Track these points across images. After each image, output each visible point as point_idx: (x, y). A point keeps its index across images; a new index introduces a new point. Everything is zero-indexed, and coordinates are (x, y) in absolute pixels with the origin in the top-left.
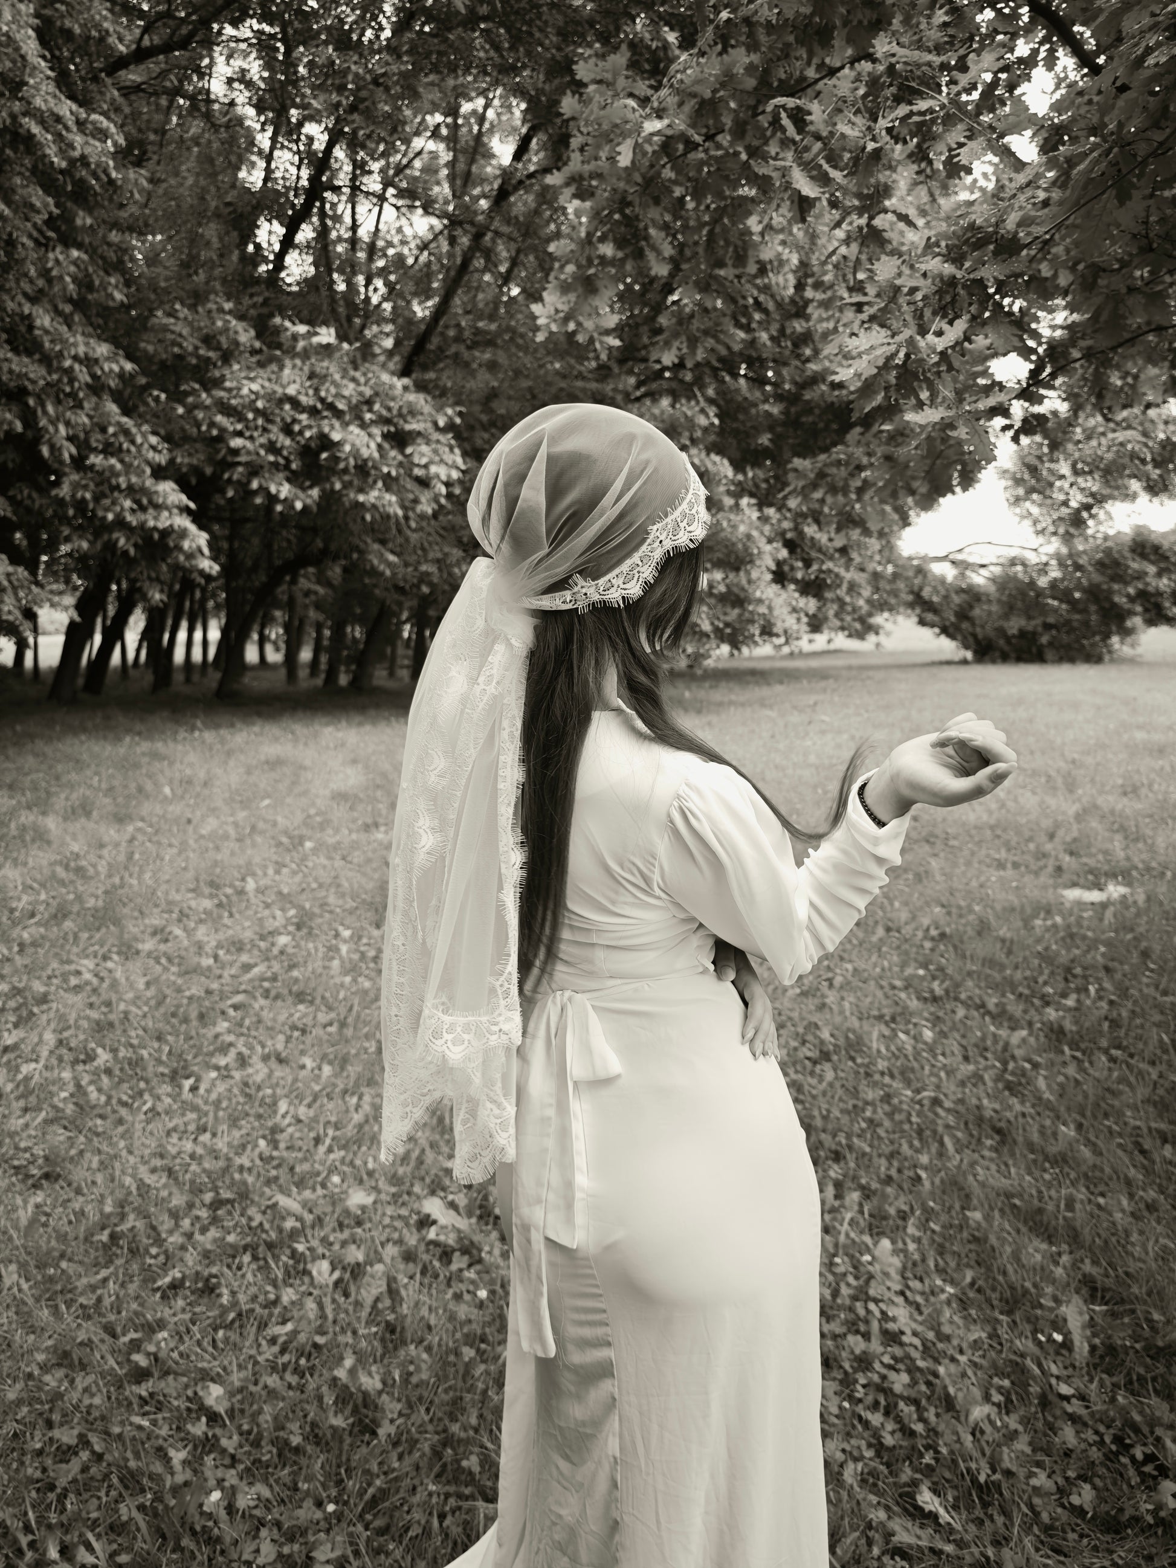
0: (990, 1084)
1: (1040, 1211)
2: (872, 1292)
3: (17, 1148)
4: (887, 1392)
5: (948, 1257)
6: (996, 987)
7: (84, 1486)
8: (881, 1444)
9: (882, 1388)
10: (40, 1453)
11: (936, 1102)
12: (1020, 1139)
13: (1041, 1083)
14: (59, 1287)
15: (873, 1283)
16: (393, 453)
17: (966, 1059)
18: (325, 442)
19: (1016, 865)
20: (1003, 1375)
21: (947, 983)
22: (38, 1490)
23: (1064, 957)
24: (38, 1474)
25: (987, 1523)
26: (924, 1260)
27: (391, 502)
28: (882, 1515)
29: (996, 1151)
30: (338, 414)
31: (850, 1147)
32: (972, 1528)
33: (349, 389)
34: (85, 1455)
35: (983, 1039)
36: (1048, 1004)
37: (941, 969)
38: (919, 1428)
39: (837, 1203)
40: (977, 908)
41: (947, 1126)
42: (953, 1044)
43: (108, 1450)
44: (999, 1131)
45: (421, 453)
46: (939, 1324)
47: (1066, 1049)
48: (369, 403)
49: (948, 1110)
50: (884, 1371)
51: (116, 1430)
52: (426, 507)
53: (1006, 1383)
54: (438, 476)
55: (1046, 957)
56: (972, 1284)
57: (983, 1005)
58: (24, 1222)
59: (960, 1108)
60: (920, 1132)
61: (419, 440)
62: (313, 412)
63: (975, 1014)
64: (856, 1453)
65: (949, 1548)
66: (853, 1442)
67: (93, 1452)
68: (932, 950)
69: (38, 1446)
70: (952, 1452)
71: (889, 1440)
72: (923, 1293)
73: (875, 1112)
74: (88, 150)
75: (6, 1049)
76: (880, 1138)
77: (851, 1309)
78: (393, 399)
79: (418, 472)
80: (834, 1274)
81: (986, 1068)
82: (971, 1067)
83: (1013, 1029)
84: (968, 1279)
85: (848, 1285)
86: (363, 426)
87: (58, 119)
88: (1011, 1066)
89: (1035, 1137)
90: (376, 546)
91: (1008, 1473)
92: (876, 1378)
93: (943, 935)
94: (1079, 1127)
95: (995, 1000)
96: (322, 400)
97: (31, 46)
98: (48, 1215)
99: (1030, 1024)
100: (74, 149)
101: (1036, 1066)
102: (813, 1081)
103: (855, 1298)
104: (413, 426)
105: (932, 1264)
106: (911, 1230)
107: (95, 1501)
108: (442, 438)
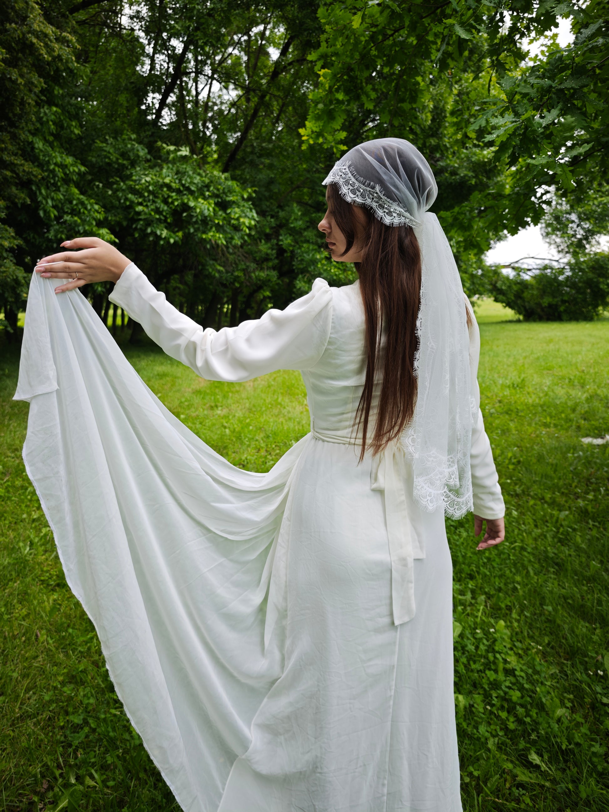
0: (550, 539)
1: (582, 606)
2: (497, 648)
3: (42, 571)
4: (509, 701)
5: (535, 631)
6: (549, 488)
7: (86, 746)
8: (507, 728)
9: (505, 698)
10: (62, 728)
11: (522, 549)
12: (570, 568)
13: (579, 539)
14: (68, 642)
15: (497, 643)
16: (220, 213)
17: (536, 526)
18: (186, 207)
19: (556, 426)
20: (569, 692)
21: (523, 486)
22: (63, 747)
23: (585, 473)
24: (62, 739)
25: (568, 771)
26: (522, 632)
27: (220, 238)
28: (510, 766)
29: (556, 574)
30: (192, 193)
31: (478, 573)
32: (559, 773)
33: (197, 180)
34: (86, 729)
35: (544, 516)
36: (578, 498)
37: (520, 480)
38: (528, 720)
39: (473, 601)
40: (536, 447)
41: (530, 561)
42: (529, 518)
43: (98, 726)
44: (557, 564)
45: (235, 212)
46: (534, 665)
47: (590, 521)
48: (207, 186)
49: (529, 553)
50: (507, 690)
51: (103, 716)
52: (238, 242)
53: (571, 696)
54: (244, 223)
55: (576, 473)
56: (549, 644)
57: (543, 498)
58: (48, 609)
59: (535, 552)
60: (515, 564)
61: (234, 206)
62: (179, 192)
63: (539, 503)
64: (494, 733)
65: (547, 784)
66: (492, 727)
67: (91, 728)
68: (514, 469)
69: (62, 724)
70: (547, 733)
71: (512, 726)
72: (522, 649)
73: (490, 553)
74: (61, 52)
75: (34, 520)
76: (494, 567)
77: (486, 658)
78: (220, 184)
79: (233, 222)
80: (475, 638)
81: (547, 532)
82: (539, 531)
83: (560, 511)
84: (546, 641)
85: (483, 644)
86: (205, 198)
87: (46, 35)
88: (561, 530)
89: (577, 567)
90: (211, 262)
91: (578, 745)
92: (502, 694)
93: (519, 462)
94: (602, 562)
95: (549, 496)
96: (183, 185)
98: (60, 605)
99: (570, 508)
100: (54, 51)
101: (574, 530)
102: (456, 537)
103: (487, 651)
104: (231, 198)
105: (526, 634)
106: (514, 615)
107: (93, 753)
108: (246, 204)
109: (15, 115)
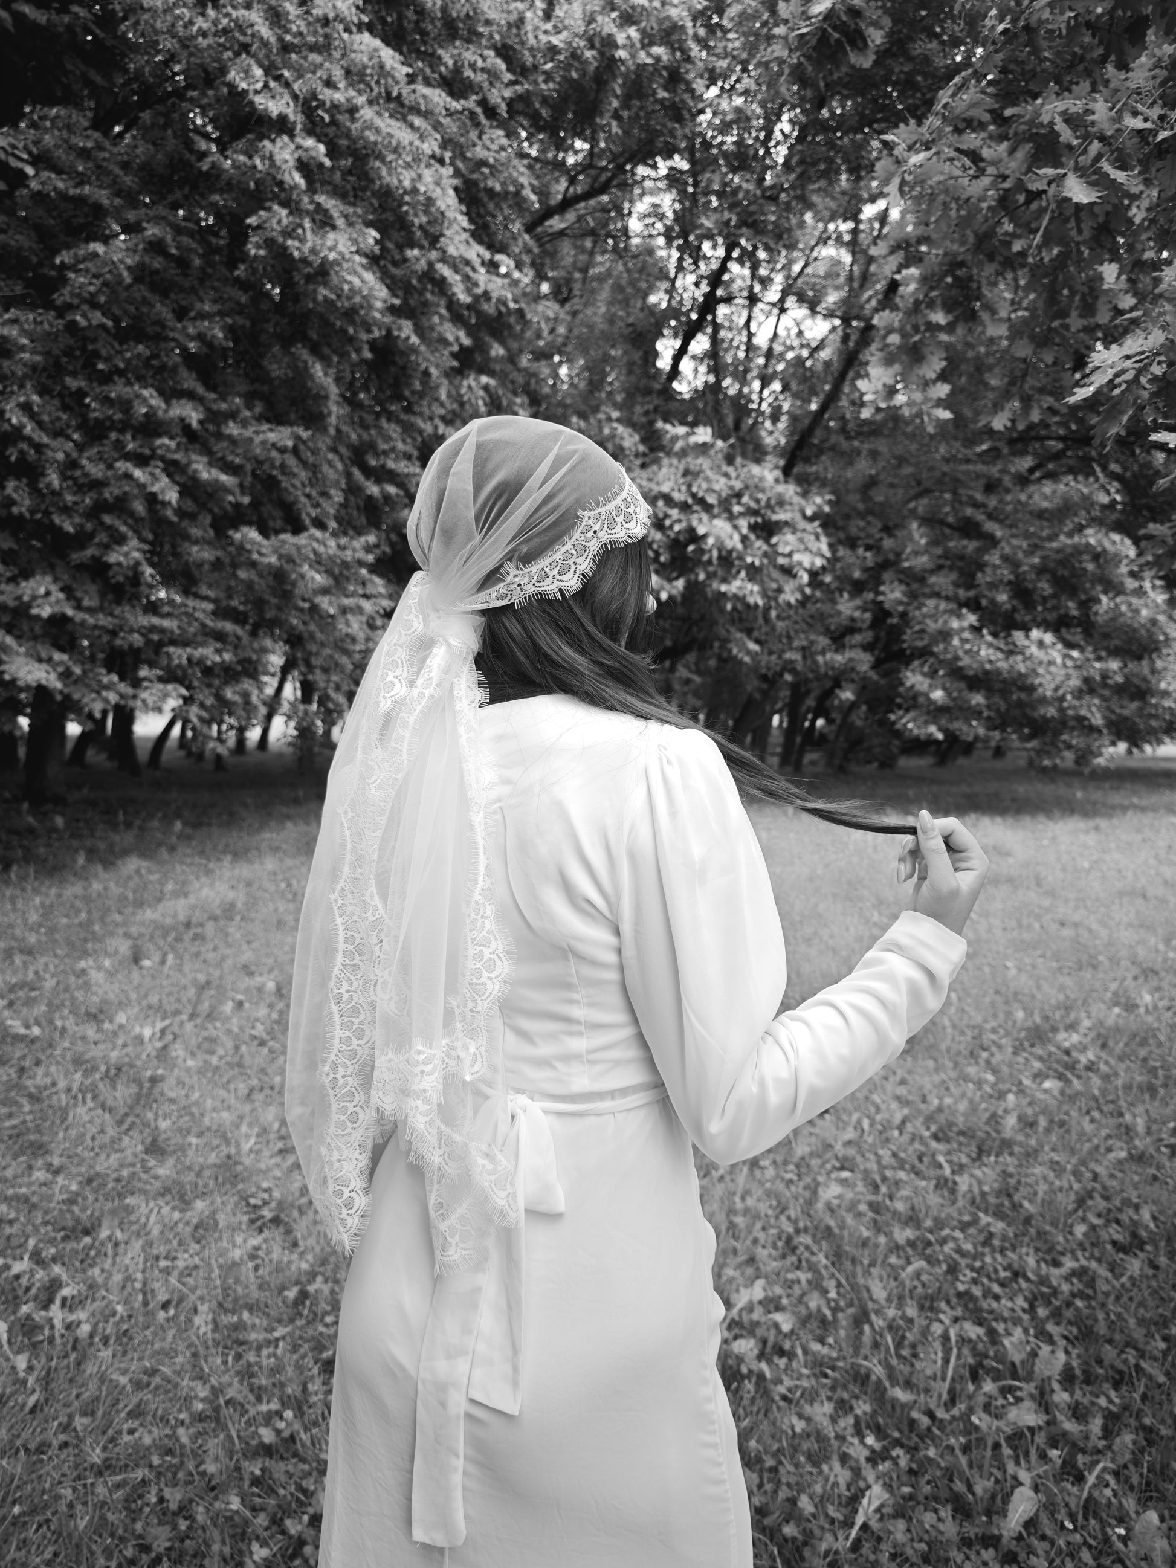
3: (259, 1187)
16: (759, 543)
18: (692, 536)
22: (138, 1547)
27: (753, 593)
30: (707, 507)
33: (721, 484)
45: (786, 542)
48: (739, 495)
52: (790, 596)
54: (800, 564)
61: (786, 530)
62: (685, 507)
74: (490, 287)
78: (763, 491)
79: (781, 561)
86: (731, 517)
87: (468, 263)
90: (739, 635)
96: (694, 496)
97: (448, 202)
100: (476, 285)
104: (781, 516)
108: (809, 527)
109: (413, 392)
